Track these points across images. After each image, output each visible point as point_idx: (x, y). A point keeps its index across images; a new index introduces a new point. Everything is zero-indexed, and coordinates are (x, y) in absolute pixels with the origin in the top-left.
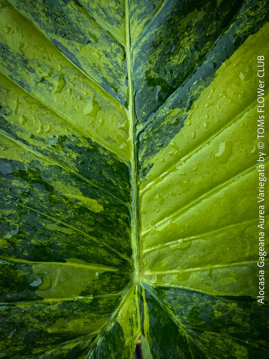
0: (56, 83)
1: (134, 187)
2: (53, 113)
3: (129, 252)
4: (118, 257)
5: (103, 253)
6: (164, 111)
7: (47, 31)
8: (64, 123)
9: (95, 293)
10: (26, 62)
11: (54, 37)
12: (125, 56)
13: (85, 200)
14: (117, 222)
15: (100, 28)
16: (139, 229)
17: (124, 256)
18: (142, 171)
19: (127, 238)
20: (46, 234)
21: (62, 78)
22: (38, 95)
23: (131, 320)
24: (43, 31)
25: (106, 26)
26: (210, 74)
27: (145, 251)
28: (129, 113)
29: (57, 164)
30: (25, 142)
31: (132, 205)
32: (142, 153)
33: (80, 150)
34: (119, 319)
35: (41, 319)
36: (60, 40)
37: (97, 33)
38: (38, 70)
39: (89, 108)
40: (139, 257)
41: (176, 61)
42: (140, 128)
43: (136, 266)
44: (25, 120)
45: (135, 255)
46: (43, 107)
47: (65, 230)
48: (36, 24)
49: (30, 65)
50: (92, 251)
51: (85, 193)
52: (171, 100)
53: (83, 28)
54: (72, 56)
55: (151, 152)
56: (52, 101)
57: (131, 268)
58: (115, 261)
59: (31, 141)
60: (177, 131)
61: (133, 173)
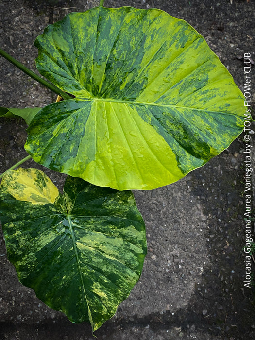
0: (166, 79)
1: (127, 102)
2: (157, 77)
3: (105, 97)
4: (104, 93)
5: (106, 88)
6: (151, 116)
7: (186, 79)
8: (152, 80)
9: (93, 83)
10: (176, 70)
11: (183, 81)
12: (173, 105)
13: (125, 84)
14: (115, 94)
15: (184, 98)
16: (112, 102)
17: (104, 95)
18: (131, 105)
19: (110, 97)
20: (115, 69)
21: (168, 82)
22: (164, 72)
23: (81, 94)
24: (186, 77)
25: (184, 100)
26: (161, 133)
27: (104, 103)
28: (152, 104)
29: (139, 76)
30: (148, 65)
31: (120, 100)
32: (138, 106)
33: (142, 85)
34: (82, 90)
35: (87, 63)
36: (182, 83)
37: (182, 97)
38: (172, 73)
39: (156, 90)
40: (102, 100)
41: (167, 122)
42: (147, 107)
43: (100, 99)
44: (155, 67)
45: (103, 99)
46: (159, 74)
47: (116, 75)
48: (190, 75)
49: (174, 71)
50: (107, 84)
51: (127, 84)
52: (155, 119)
53: (185, 92)
54: (175, 86)
55: (138, 110)
56: (160, 77)
57: (100, 97)
58: (102, 92)
59: (148, 67)
60: (143, 119)
61: (131, 102)
